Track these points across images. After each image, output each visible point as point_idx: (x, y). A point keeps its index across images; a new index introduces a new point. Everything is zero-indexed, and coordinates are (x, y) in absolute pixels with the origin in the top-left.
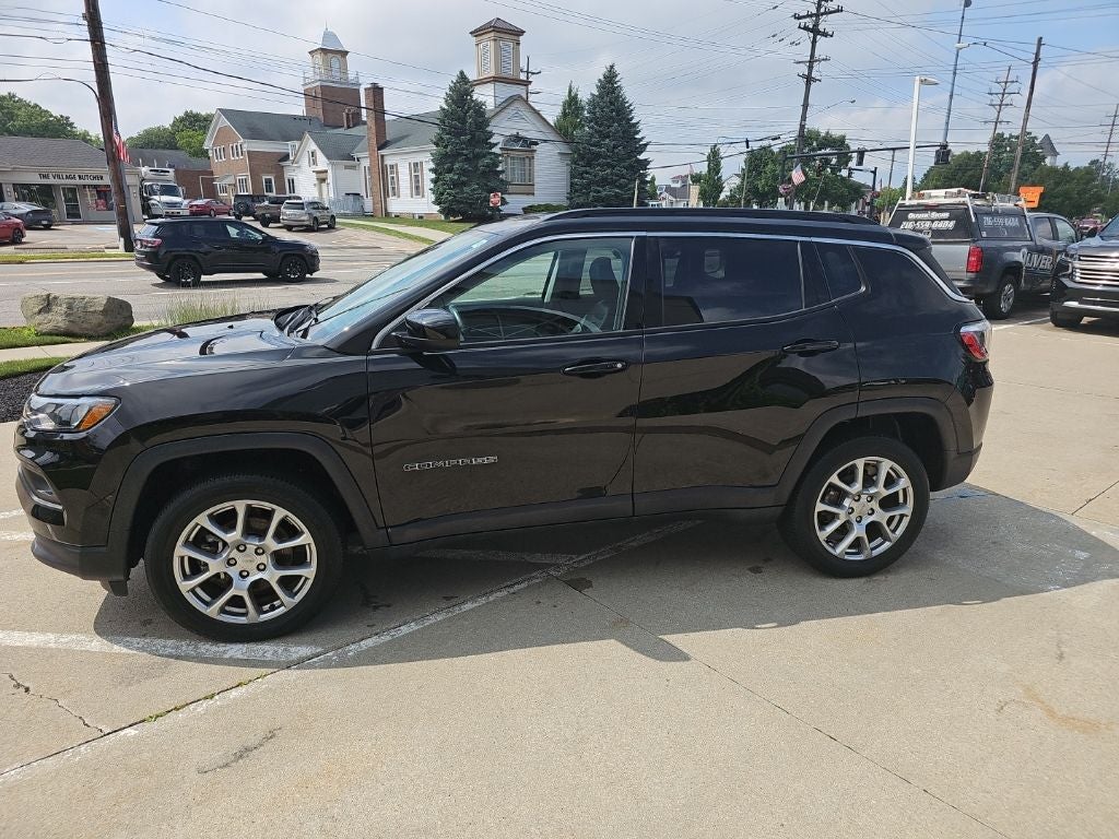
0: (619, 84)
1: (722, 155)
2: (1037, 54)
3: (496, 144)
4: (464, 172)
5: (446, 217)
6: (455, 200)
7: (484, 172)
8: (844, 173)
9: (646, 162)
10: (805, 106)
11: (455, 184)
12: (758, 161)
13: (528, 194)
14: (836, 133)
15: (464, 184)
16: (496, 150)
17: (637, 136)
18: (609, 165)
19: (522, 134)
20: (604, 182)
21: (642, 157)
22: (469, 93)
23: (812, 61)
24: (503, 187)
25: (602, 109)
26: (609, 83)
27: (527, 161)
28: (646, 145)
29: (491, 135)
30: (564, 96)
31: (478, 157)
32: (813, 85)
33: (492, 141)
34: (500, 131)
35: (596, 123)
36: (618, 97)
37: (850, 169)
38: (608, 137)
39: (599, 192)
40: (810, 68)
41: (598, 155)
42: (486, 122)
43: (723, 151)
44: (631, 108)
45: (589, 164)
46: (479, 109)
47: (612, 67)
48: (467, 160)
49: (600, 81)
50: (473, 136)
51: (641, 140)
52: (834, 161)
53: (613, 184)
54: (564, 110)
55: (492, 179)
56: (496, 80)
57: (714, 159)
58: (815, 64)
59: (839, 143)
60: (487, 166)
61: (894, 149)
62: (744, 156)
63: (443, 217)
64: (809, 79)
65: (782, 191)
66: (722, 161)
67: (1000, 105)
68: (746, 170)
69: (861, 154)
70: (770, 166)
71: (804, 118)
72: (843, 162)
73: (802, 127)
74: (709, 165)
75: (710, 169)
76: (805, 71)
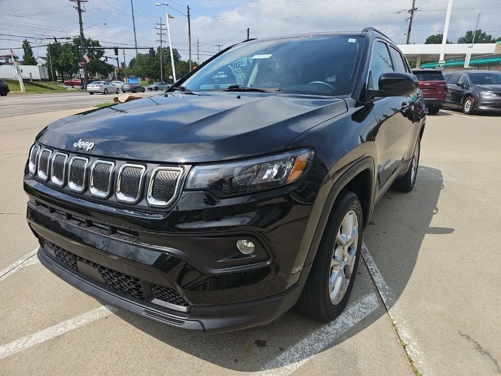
1: (31, 45)
2: (188, 13)
8: (102, 59)
10: (81, 23)
12: (54, 50)
14: (94, 39)
23: (79, 1)
32: (82, 14)
37: (106, 57)
40: (79, 4)
57: (27, 47)
58: (81, 3)
59: (96, 43)
62: (47, 47)
64: (80, 11)
65: (80, 65)
66: (32, 49)
67: (161, 34)
68: (49, 55)
69: (116, 49)
70: (63, 54)
71: (82, 29)
72: (101, 53)
73: (82, 34)
74: (25, 51)
75: (26, 53)
76: (76, 5)
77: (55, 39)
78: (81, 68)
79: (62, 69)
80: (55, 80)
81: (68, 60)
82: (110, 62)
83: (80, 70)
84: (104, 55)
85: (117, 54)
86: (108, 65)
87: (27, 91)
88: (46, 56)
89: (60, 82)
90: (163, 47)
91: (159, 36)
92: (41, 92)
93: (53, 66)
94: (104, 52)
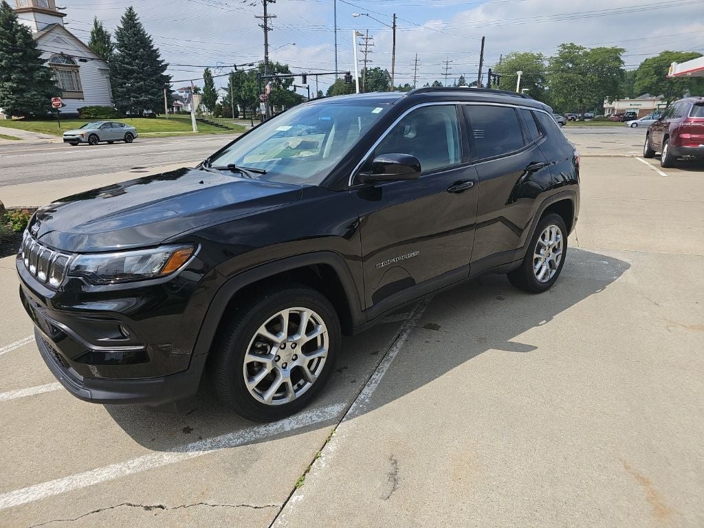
0: (138, 21)
1: (213, 75)
2: (394, 23)
3: (47, 60)
4: (20, 81)
5: (9, 117)
6: (17, 103)
7: (39, 82)
8: (291, 88)
9: (168, 78)
10: (266, 45)
11: (14, 91)
12: (237, 79)
13: (79, 99)
14: (283, 64)
15: (23, 91)
16: (46, 65)
17: (158, 59)
18: (142, 79)
19: (65, 52)
20: (140, 90)
21: (165, 73)
22: (13, 19)
23: (266, 17)
24: (59, 93)
25: (129, 38)
26: (130, 20)
27: (73, 74)
28: (166, 65)
29: (40, 53)
30: (92, 27)
31: (32, 70)
32: (269, 32)
33: (42, 57)
34: (49, 49)
35: (126, 48)
36: (139, 31)
37: (295, 86)
38: (137, 58)
39: (138, 98)
40: (265, 21)
41: (132, 72)
42: (35, 43)
43: (213, 73)
44: (151, 39)
45: (125, 77)
46: (25, 31)
47: (131, 9)
48: (23, 71)
49: (123, 18)
50: (25, 53)
51: (162, 61)
52: (283, 81)
53: (147, 92)
54: (93, 37)
55: (48, 88)
56: (34, 10)
57: (208, 77)
58: (268, 19)
59: (285, 70)
60: (42, 76)
61: (317, 75)
62: (228, 76)
63: (5, 117)
64: (266, 29)
65: (261, 99)
66: (214, 79)
67: (366, 52)
68: (231, 86)
69: (304, 76)
70: (246, 83)
71: (267, 53)
72: (289, 82)
73: (266, 58)
74: (205, 81)
75: (206, 84)
76: (263, 23)
77: (235, 66)
78: (262, 102)
79: (244, 103)
80: (236, 116)
81: (251, 91)
82: (299, 92)
83: (261, 104)
84: (294, 83)
85: (305, 82)
86: (297, 95)
87: (200, 131)
88: (227, 87)
89: (241, 119)
90: (368, 69)
91: (363, 55)
92: (215, 132)
93: (235, 99)
94: (293, 79)
